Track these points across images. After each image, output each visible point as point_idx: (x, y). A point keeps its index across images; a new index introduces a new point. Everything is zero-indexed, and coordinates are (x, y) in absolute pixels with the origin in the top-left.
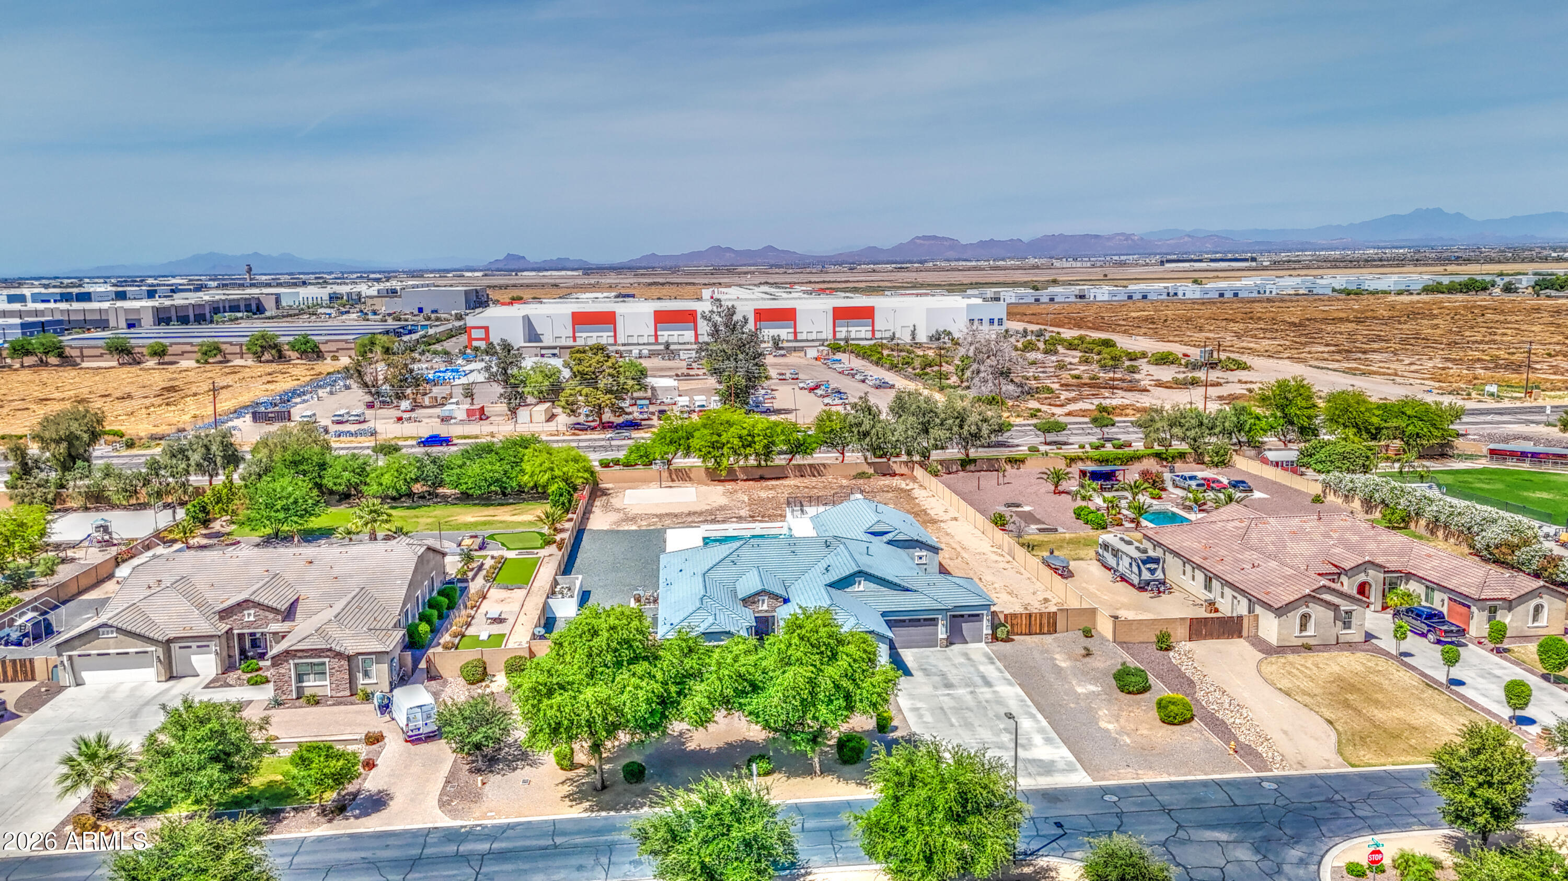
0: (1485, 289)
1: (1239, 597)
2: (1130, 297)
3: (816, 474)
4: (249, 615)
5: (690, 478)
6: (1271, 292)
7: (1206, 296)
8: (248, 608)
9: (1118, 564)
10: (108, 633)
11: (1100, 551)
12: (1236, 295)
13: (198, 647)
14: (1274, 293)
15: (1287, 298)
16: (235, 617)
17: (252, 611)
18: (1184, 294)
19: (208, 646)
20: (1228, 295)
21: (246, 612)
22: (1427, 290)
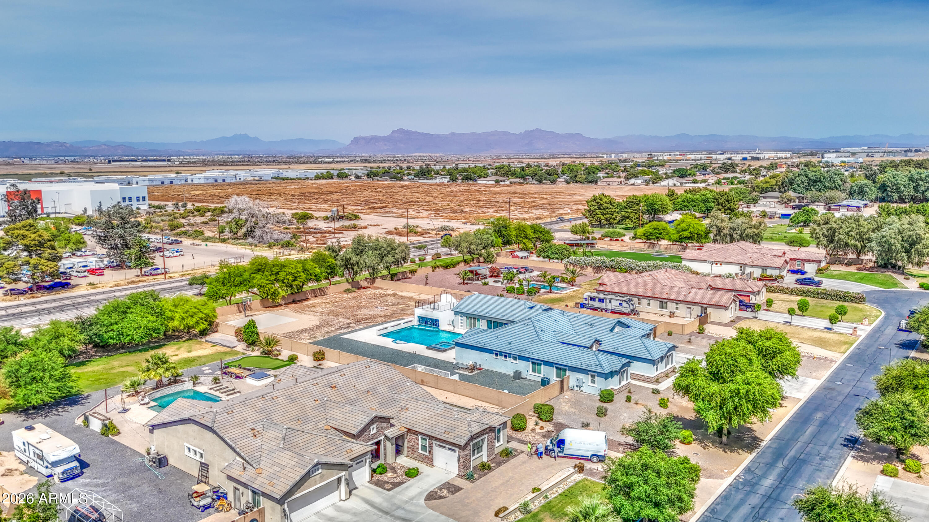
0: (346, 177)
1: (692, 307)
2: (163, 183)
3: (323, 294)
4: (373, 428)
5: (251, 308)
6: (240, 179)
7: (207, 182)
8: (373, 424)
9: (606, 305)
10: (315, 472)
11: (586, 302)
12: (224, 181)
13: (357, 464)
14: (242, 180)
15: (250, 182)
16: (365, 434)
17: (375, 426)
18: (192, 181)
19: (362, 461)
20: (220, 181)
21: (371, 427)
22: (317, 177)
